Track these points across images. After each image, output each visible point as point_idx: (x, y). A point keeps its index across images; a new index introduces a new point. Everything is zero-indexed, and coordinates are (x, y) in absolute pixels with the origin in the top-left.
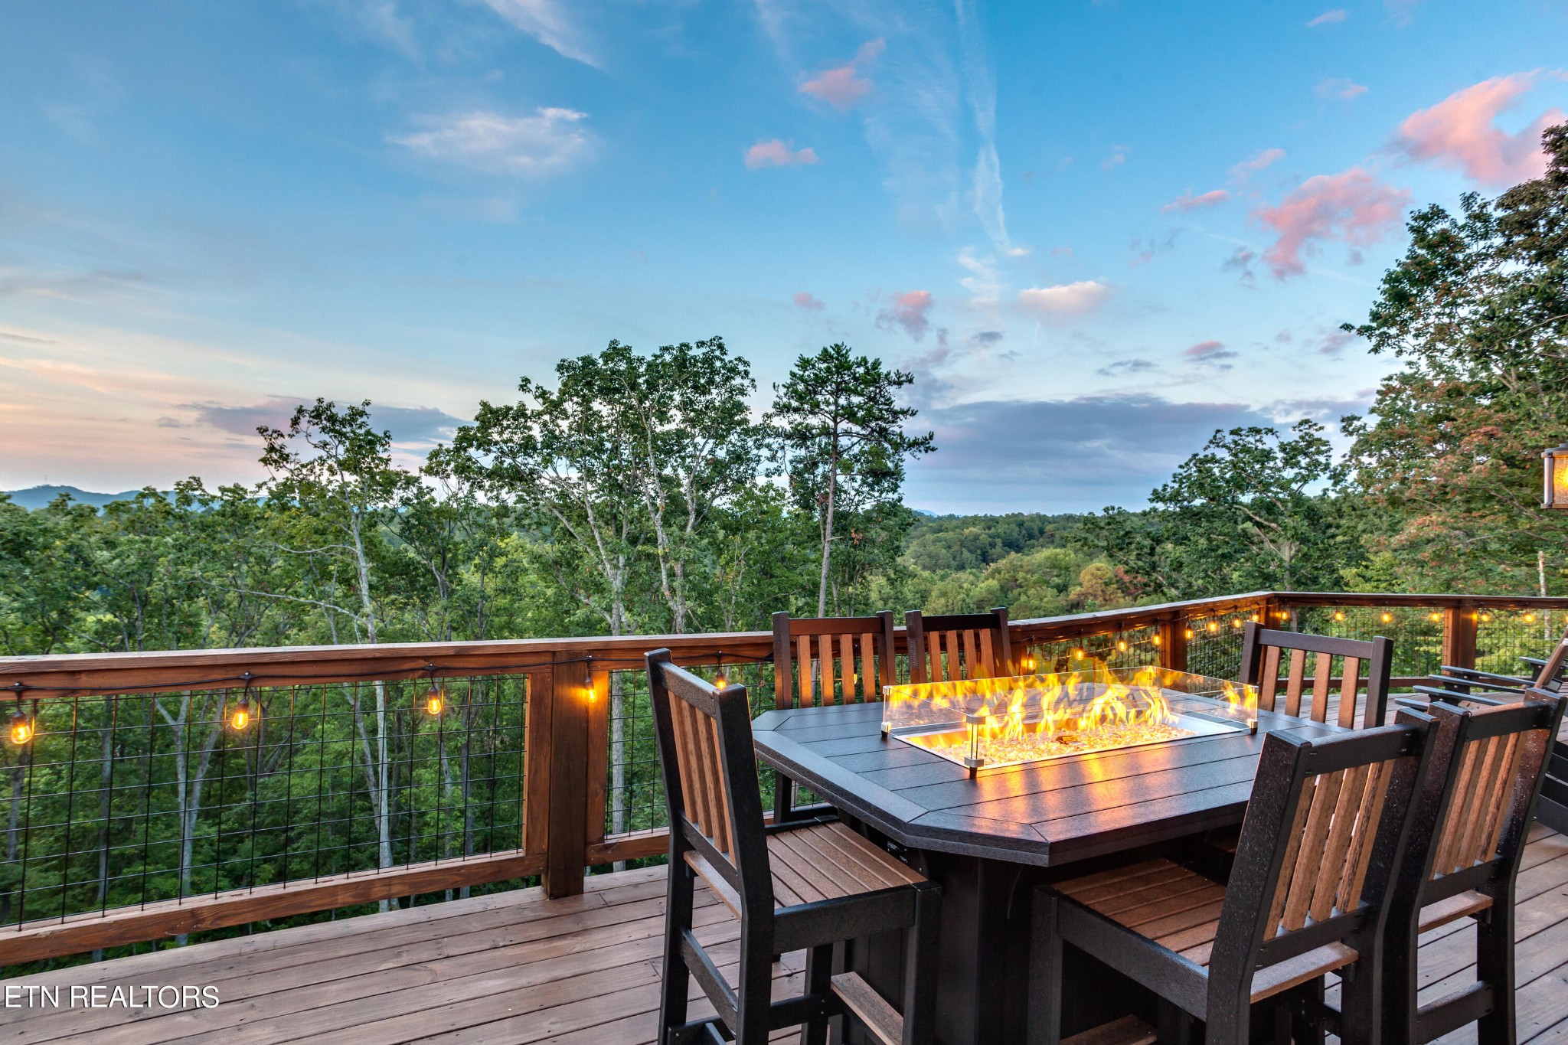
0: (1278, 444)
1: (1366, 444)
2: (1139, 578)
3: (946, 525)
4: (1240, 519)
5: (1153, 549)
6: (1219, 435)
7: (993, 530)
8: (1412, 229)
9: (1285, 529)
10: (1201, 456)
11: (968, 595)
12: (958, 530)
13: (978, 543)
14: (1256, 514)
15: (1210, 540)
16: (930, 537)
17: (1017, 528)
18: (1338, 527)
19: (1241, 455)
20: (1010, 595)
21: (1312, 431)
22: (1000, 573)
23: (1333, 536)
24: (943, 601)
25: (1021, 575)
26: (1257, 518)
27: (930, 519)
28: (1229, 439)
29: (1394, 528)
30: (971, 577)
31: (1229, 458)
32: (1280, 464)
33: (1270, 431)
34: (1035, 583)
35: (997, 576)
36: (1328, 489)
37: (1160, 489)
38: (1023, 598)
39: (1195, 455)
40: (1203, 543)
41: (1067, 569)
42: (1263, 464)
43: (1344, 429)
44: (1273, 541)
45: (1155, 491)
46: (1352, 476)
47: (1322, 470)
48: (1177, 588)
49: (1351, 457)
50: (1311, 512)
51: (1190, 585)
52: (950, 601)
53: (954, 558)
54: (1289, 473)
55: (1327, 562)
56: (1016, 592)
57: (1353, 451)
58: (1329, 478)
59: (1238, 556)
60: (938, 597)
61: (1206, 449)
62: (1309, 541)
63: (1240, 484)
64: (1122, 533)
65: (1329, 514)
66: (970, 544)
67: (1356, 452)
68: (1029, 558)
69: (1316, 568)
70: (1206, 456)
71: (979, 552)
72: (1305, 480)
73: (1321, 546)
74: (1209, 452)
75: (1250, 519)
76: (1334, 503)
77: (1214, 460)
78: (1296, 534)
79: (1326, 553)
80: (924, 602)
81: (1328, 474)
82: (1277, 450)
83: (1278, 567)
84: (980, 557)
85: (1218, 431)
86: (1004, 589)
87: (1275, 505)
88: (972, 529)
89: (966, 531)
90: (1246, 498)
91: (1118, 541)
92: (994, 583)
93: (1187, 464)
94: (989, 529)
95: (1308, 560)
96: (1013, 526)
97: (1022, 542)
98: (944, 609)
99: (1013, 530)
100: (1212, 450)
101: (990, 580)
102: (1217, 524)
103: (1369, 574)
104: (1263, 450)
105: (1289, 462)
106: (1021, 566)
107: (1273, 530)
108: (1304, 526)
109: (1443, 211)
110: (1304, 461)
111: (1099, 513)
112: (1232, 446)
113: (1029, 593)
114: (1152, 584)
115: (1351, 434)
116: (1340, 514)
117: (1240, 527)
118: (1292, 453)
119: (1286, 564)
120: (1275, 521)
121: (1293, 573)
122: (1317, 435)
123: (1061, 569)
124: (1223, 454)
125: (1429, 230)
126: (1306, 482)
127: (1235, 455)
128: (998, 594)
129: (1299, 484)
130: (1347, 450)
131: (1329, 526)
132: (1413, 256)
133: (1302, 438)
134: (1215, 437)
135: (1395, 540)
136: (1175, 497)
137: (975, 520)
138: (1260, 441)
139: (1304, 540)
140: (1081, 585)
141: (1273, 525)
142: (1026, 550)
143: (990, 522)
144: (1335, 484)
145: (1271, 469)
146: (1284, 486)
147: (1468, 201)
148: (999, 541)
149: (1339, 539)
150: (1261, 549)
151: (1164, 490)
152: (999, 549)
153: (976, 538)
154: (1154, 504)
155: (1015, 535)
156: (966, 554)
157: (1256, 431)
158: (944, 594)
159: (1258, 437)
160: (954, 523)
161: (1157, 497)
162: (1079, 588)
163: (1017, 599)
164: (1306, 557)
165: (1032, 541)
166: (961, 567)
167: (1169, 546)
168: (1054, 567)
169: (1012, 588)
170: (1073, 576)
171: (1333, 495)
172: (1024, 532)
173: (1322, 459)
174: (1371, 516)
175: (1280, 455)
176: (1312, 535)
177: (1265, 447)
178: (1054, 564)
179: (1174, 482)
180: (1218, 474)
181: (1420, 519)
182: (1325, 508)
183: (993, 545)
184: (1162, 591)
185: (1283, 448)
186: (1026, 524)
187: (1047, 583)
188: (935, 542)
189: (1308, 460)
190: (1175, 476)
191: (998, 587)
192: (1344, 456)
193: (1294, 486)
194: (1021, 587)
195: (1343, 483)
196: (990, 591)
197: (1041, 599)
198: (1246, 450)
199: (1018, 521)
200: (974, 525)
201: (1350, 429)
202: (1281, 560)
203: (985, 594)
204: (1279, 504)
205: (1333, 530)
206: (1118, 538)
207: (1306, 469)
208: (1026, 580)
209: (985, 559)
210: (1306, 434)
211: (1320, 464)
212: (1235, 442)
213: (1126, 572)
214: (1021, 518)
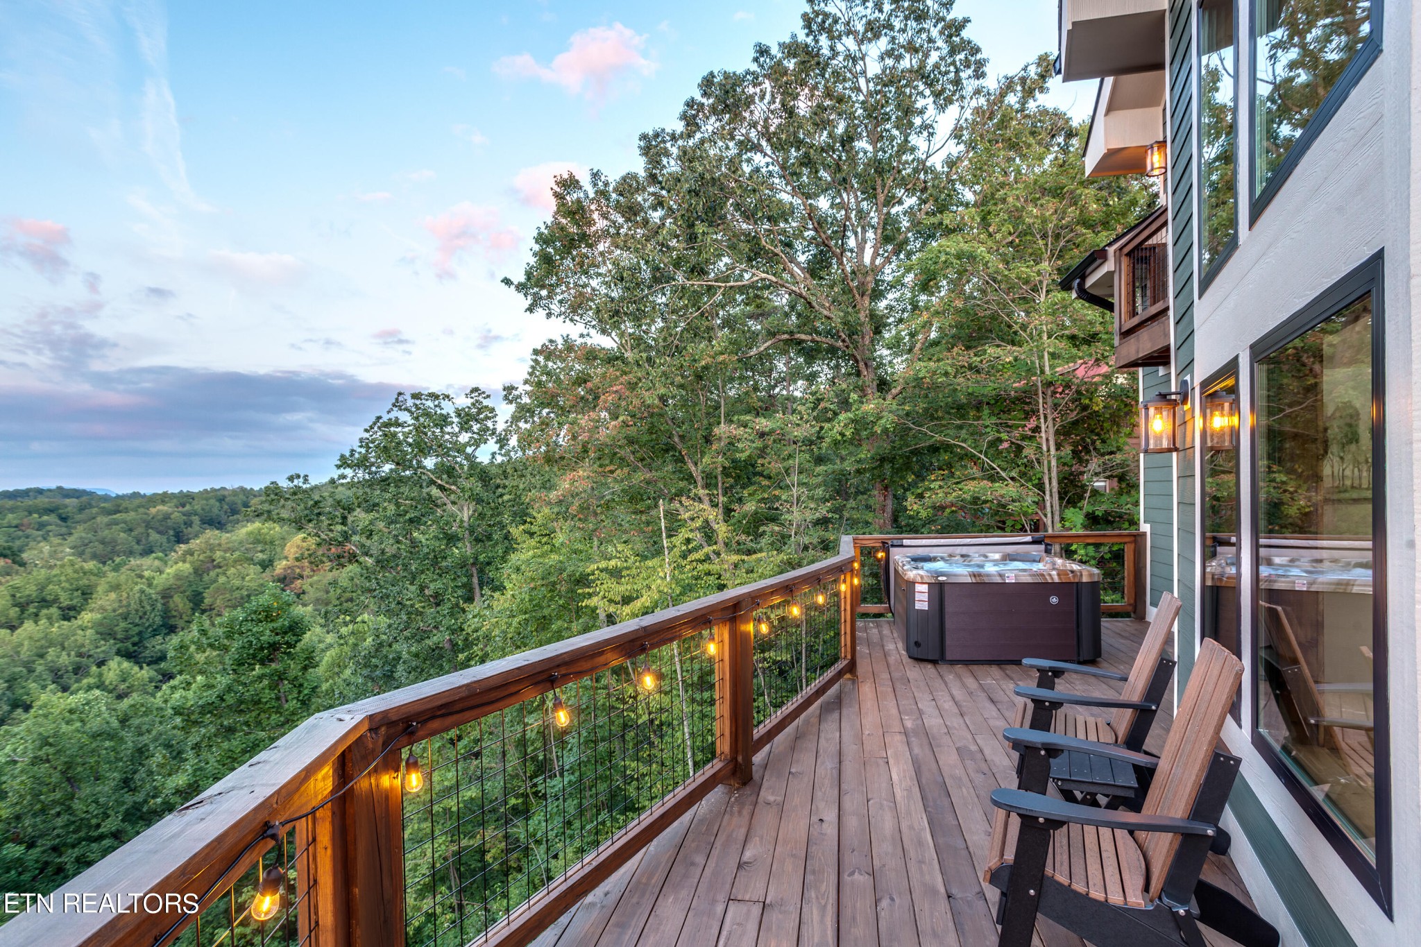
0: (453, 410)
1: (523, 412)
2: (333, 550)
3: (125, 504)
4: (424, 484)
5: (344, 518)
6: (401, 398)
7: (188, 507)
8: (556, 195)
9: (463, 490)
10: (385, 418)
11: (150, 585)
12: (141, 510)
13: (170, 523)
14: (438, 478)
15: (398, 505)
16: (102, 520)
17: (218, 504)
18: (505, 487)
19: (422, 420)
20: (206, 578)
21: (480, 398)
22: (192, 555)
23: (501, 496)
24: (113, 596)
25: (218, 554)
26: (439, 482)
27: (106, 498)
28: (410, 402)
29: (547, 486)
30: (157, 563)
31: (411, 422)
32: (457, 429)
33: (447, 397)
34: (235, 561)
35: (189, 558)
36: (495, 453)
37: (347, 454)
38: (222, 579)
39: (379, 418)
40: (391, 508)
41: (272, 543)
42: (442, 428)
43: (506, 398)
44: (454, 503)
45: (342, 456)
46: (513, 441)
47: (490, 435)
48: (371, 556)
49: (512, 422)
50: (483, 475)
51: (383, 552)
52: (125, 595)
53: (138, 542)
54: (464, 438)
55: (498, 519)
56: (212, 574)
57: (513, 417)
58: (496, 443)
59: (424, 519)
60: (107, 592)
61: (389, 412)
62: (483, 501)
63: (423, 449)
64: (311, 503)
65: (497, 476)
66: (162, 524)
67: (515, 419)
68: (228, 535)
69: (490, 526)
70: (390, 419)
71: (171, 532)
72: (477, 444)
73: (492, 505)
74: (393, 415)
75: (433, 482)
76: (500, 465)
77: (397, 423)
78: (472, 495)
79: (497, 512)
80: (86, 600)
81: (495, 439)
82: (453, 415)
83: (460, 527)
84: (173, 539)
85: (400, 394)
86: (198, 572)
87: (454, 469)
88: (160, 507)
89: (153, 511)
90: (430, 463)
91: (306, 512)
92: (186, 567)
93: (372, 428)
94: (183, 506)
95: (483, 519)
96: (212, 501)
97: (224, 518)
98: (116, 605)
99: (212, 506)
100: (395, 413)
101: (180, 564)
102: (405, 489)
103: (534, 529)
104: (442, 415)
105: (464, 427)
106: (220, 545)
107: (453, 492)
108: (479, 488)
109: (577, 182)
110: (476, 427)
111: (284, 484)
112: (413, 409)
113: (228, 573)
114: (346, 554)
115: (511, 402)
116: (505, 475)
117: (425, 490)
118: (466, 418)
119: (466, 524)
120: (454, 484)
121: (472, 532)
122: (486, 402)
123: (266, 543)
124: (405, 417)
125: (568, 198)
126: (478, 446)
127: (417, 419)
128: (192, 578)
129: (473, 448)
130: (508, 417)
131: (498, 487)
132: (557, 224)
133: (473, 404)
134: (397, 399)
135: (553, 495)
136: (362, 463)
137: (164, 498)
138: (438, 406)
139: (479, 501)
140: (286, 558)
141: (453, 487)
142: (229, 527)
143: (184, 499)
144: (501, 448)
145: (449, 433)
146: (460, 449)
147: (596, 175)
148: (196, 519)
149: (506, 498)
150: (444, 511)
151: (352, 455)
152: (196, 527)
153: (167, 517)
154: (342, 471)
155: (216, 511)
156: (154, 536)
157: (434, 396)
158: (116, 587)
159: (436, 403)
160: (137, 502)
161: (344, 462)
162: (285, 562)
163: (215, 581)
164: (481, 516)
165: (235, 517)
166: (148, 551)
167: (362, 515)
168: (257, 541)
169: (208, 571)
170: (278, 550)
171: (499, 459)
172: (226, 507)
173: (490, 424)
174: (529, 476)
175: (456, 420)
176: (485, 495)
177: (443, 412)
178: (258, 539)
179: (361, 447)
180: (402, 438)
181: (570, 475)
182: (494, 470)
183: (189, 524)
184: (357, 561)
185: (458, 413)
186: (227, 500)
187: (251, 560)
188: (109, 525)
189: (479, 425)
190: (361, 440)
191: (191, 570)
192: (507, 422)
193: (469, 450)
194: (220, 567)
195: (506, 447)
196: (178, 577)
197: (243, 578)
198: (427, 414)
199: (220, 496)
200: (163, 502)
201: (510, 398)
202: (462, 521)
203: (172, 581)
204: (457, 467)
205: (500, 490)
206: (306, 509)
207: (478, 434)
208: (225, 559)
209: (180, 538)
210: (477, 401)
211: (488, 429)
212: (416, 405)
213: (319, 545)
214: (223, 493)
